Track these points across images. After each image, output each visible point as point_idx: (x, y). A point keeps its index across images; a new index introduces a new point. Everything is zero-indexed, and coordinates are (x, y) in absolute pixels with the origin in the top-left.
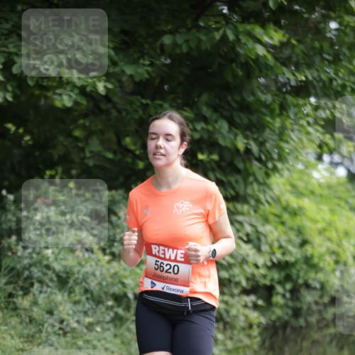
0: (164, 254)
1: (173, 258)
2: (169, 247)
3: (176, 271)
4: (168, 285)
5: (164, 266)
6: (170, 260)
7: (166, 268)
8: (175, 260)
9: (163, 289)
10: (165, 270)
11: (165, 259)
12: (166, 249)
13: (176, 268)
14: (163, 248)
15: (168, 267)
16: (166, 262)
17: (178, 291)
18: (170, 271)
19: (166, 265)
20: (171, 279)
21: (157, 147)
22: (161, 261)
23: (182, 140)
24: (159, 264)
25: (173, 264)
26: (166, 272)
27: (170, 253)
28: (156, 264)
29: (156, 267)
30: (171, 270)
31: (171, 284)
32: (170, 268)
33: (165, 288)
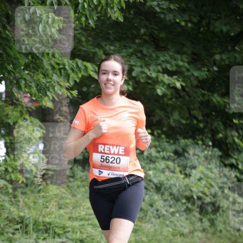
0: (110, 150)
1: (116, 152)
2: (113, 145)
3: (118, 162)
4: (112, 172)
5: (110, 159)
6: (114, 154)
7: (111, 160)
8: (118, 154)
9: (109, 175)
10: (110, 161)
11: (110, 154)
12: (111, 147)
13: (118, 159)
14: (108, 146)
15: (113, 159)
16: (111, 156)
18: (113, 162)
19: (111, 158)
20: (112, 167)
21: (108, 80)
22: (106, 156)
23: (123, 75)
24: (105, 158)
25: (116, 157)
26: (111, 163)
27: (114, 150)
28: (101, 158)
29: (102, 160)
31: (115, 171)
33: (111, 174)
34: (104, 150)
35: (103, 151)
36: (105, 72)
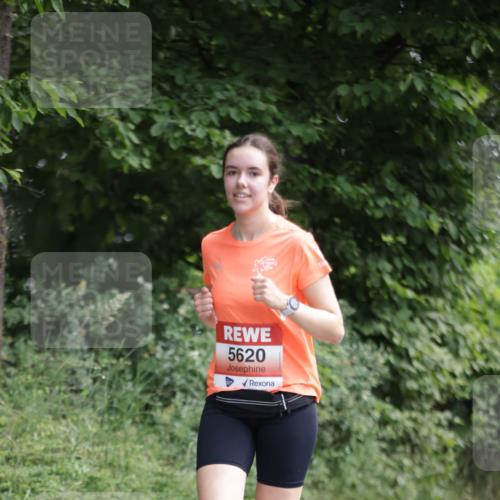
0: (242, 336)
1: (255, 340)
2: (248, 326)
3: (261, 358)
4: (251, 378)
5: (244, 353)
6: (251, 343)
7: (246, 356)
8: (259, 343)
9: (244, 385)
10: (245, 358)
11: (243, 343)
12: (244, 329)
13: (261, 353)
14: (239, 329)
15: (250, 353)
16: (245, 348)
17: (266, 384)
18: (252, 358)
19: (247, 351)
20: (255, 370)
22: (236, 347)
24: (235, 352)
25: (255, 348)
26: (247, 360)
27: (251, 334)
28: (230, 353)
29: (232, 356)
30: (254, 358)
31: (256, 376)
32: (252, 354)
33: (248, 384)
34: (232, 335)
35: (231, 339)
36: (233, 170)
